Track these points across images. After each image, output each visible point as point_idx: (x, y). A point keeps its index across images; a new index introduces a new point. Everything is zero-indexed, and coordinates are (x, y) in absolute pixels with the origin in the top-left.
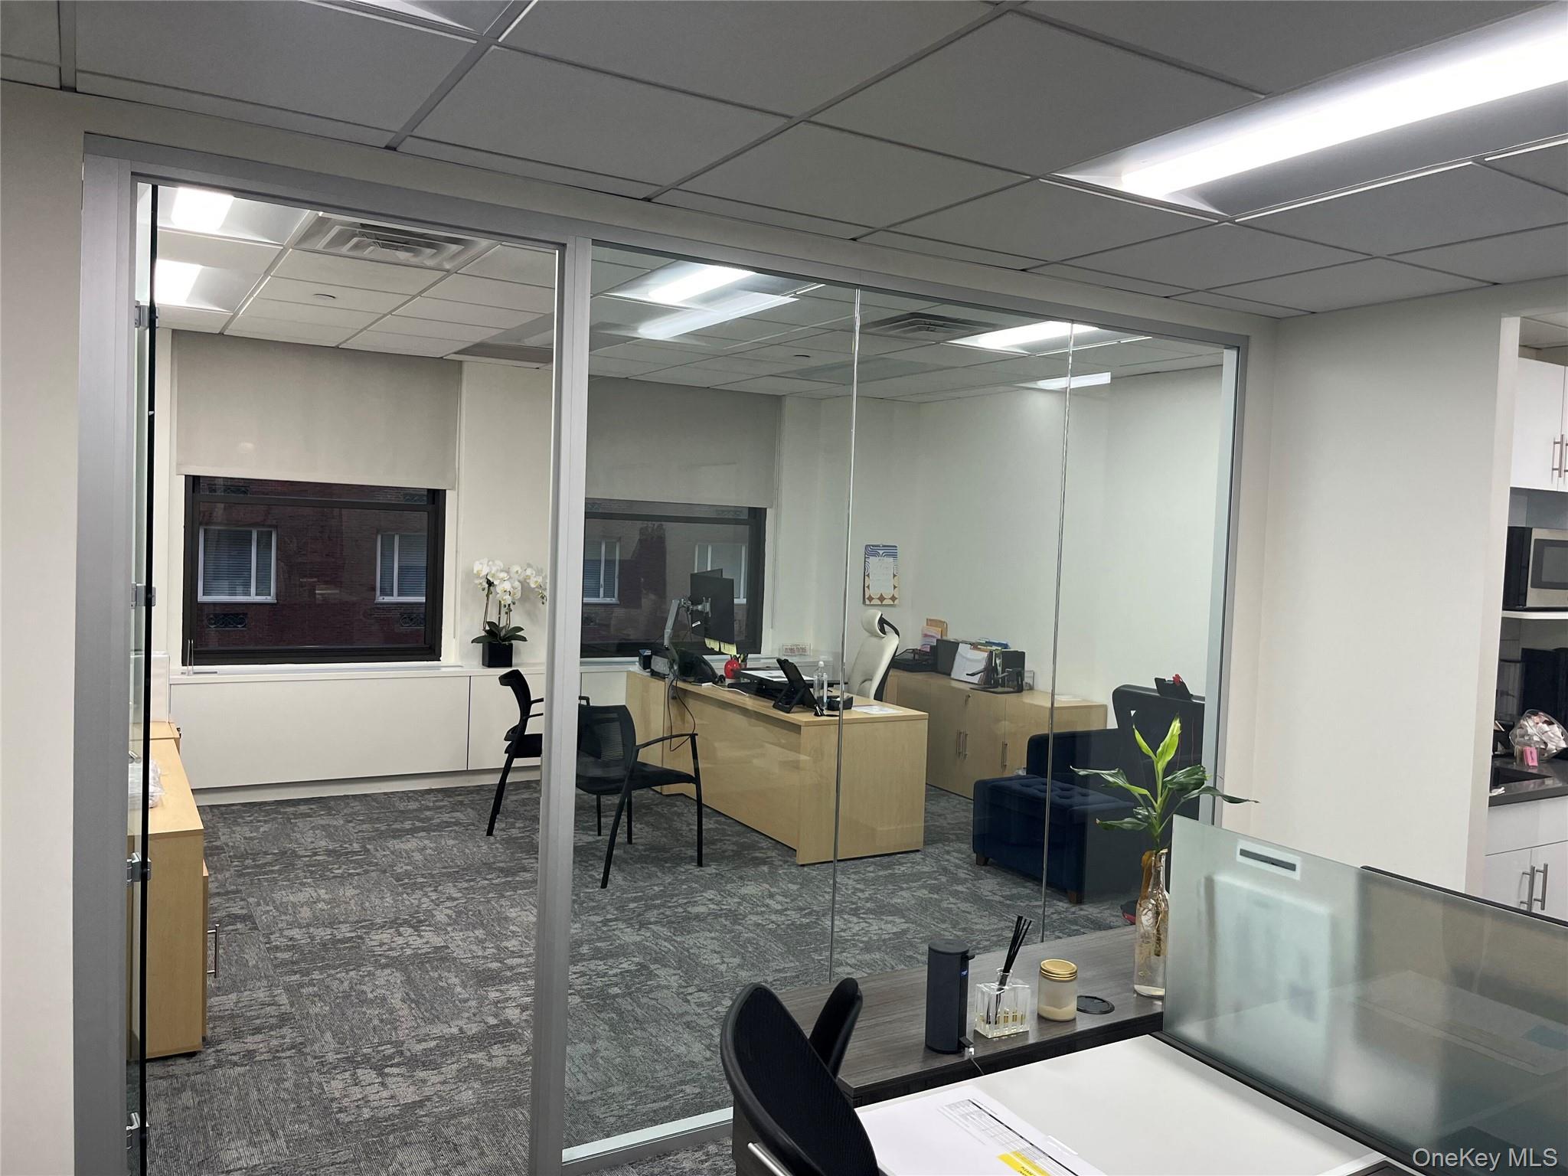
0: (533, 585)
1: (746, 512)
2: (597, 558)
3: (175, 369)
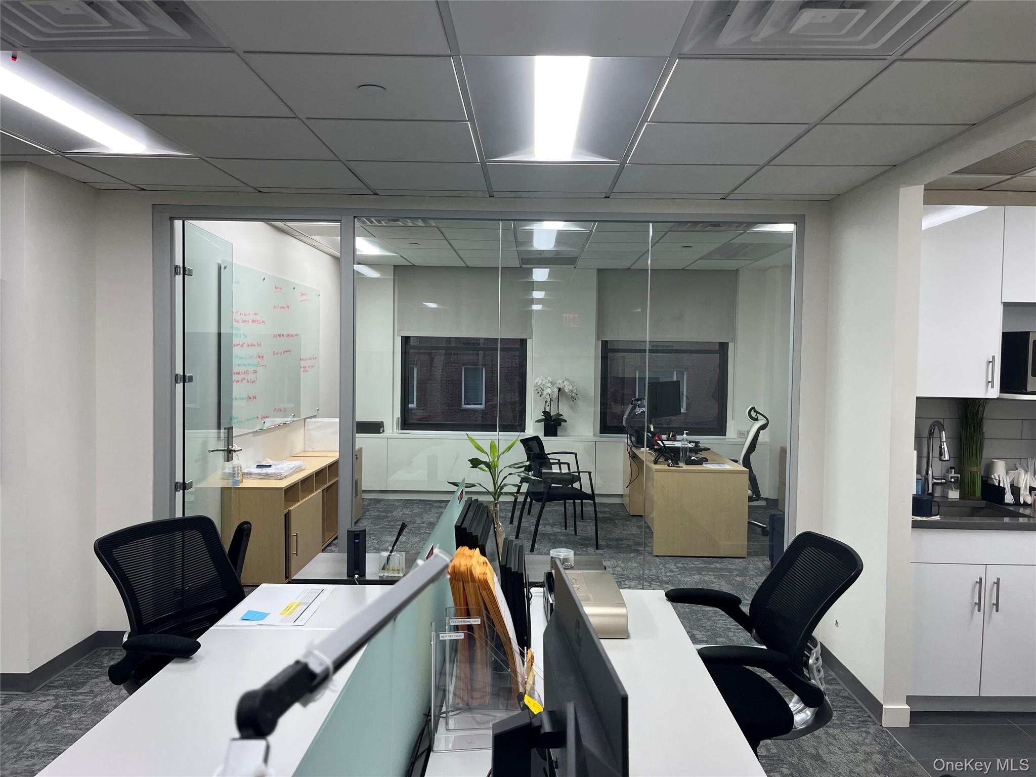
0: (567, 391)
1: (718, 345)
2: (634, 376)
3: (396, 284)
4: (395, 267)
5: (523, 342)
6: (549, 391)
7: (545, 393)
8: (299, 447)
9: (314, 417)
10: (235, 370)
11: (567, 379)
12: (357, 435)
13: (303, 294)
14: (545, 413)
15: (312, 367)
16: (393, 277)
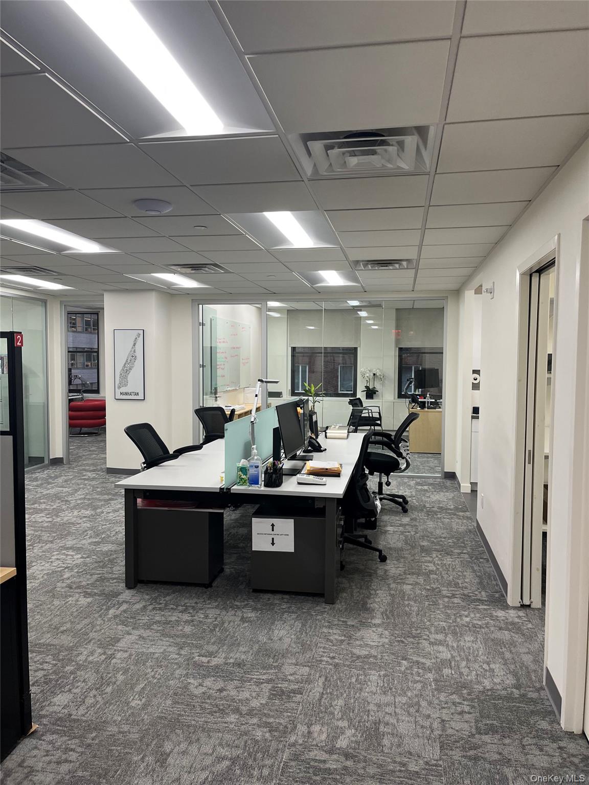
0: (379, 375)
1: (439, 349)
3: (289, 319)
4: (288, 310)
5: (356, 349)
6: (368, 375)
7: (365, 376)
8: (241, 401)
9: (248, 387)
10: (218, 363)
11: (378, 369)
12: (269, 398)
13: (243, 328)
14: (367, 387)
15: (247, 363)
16: (286, 316)
